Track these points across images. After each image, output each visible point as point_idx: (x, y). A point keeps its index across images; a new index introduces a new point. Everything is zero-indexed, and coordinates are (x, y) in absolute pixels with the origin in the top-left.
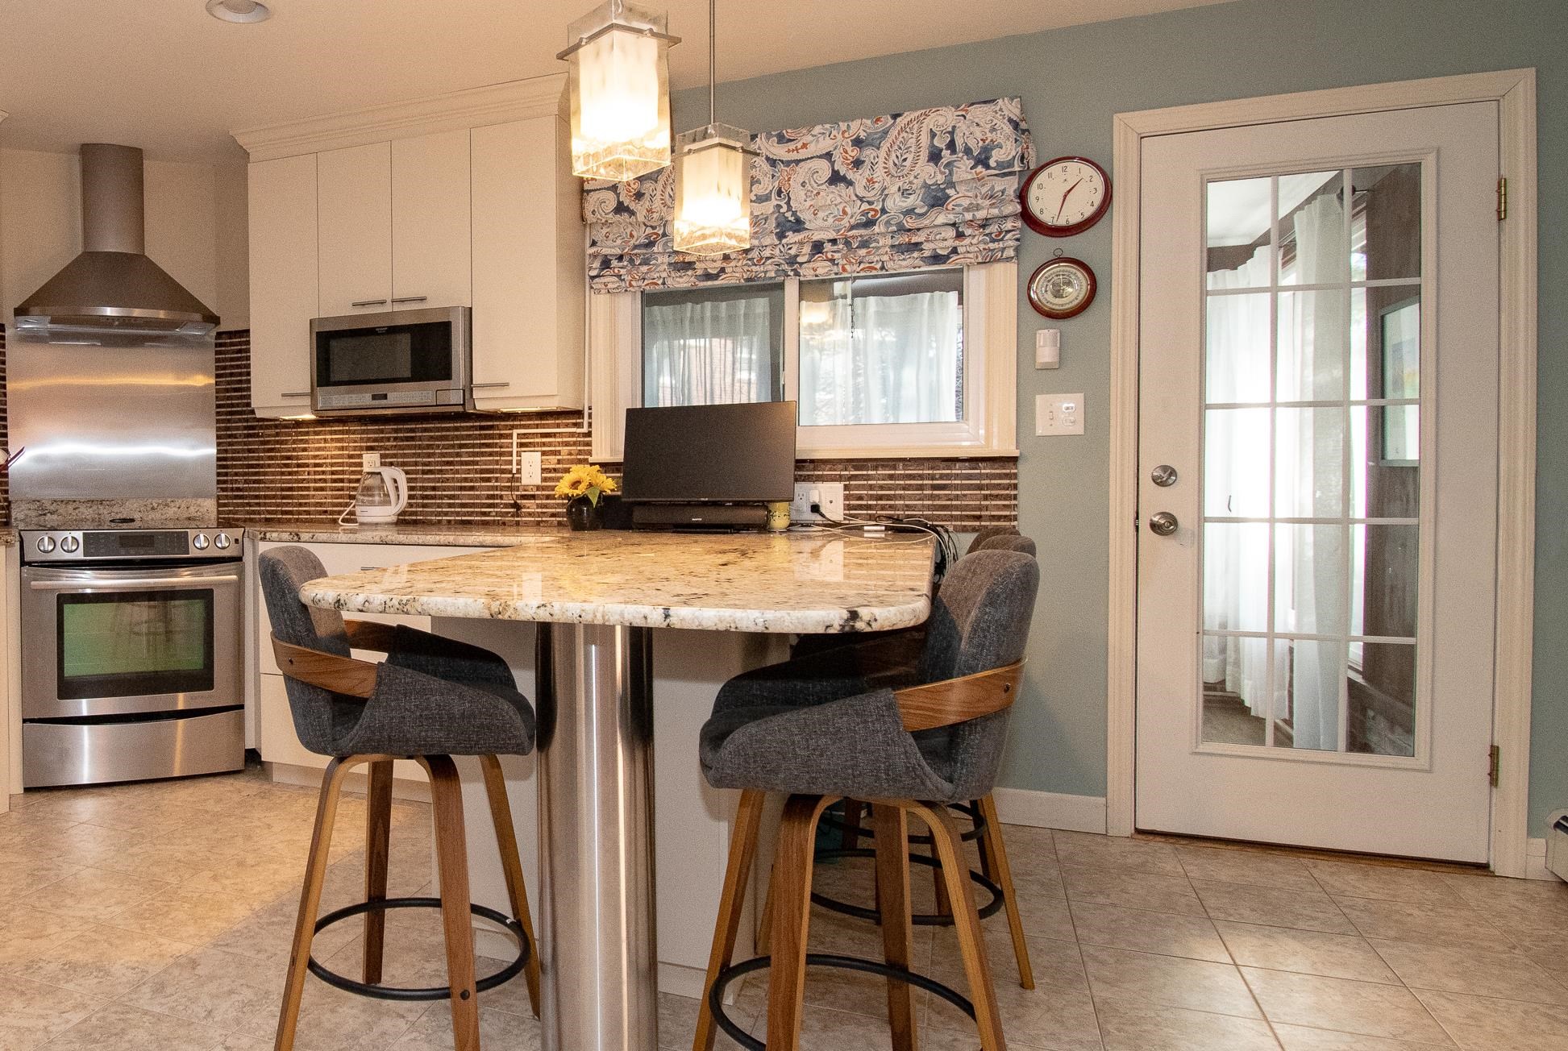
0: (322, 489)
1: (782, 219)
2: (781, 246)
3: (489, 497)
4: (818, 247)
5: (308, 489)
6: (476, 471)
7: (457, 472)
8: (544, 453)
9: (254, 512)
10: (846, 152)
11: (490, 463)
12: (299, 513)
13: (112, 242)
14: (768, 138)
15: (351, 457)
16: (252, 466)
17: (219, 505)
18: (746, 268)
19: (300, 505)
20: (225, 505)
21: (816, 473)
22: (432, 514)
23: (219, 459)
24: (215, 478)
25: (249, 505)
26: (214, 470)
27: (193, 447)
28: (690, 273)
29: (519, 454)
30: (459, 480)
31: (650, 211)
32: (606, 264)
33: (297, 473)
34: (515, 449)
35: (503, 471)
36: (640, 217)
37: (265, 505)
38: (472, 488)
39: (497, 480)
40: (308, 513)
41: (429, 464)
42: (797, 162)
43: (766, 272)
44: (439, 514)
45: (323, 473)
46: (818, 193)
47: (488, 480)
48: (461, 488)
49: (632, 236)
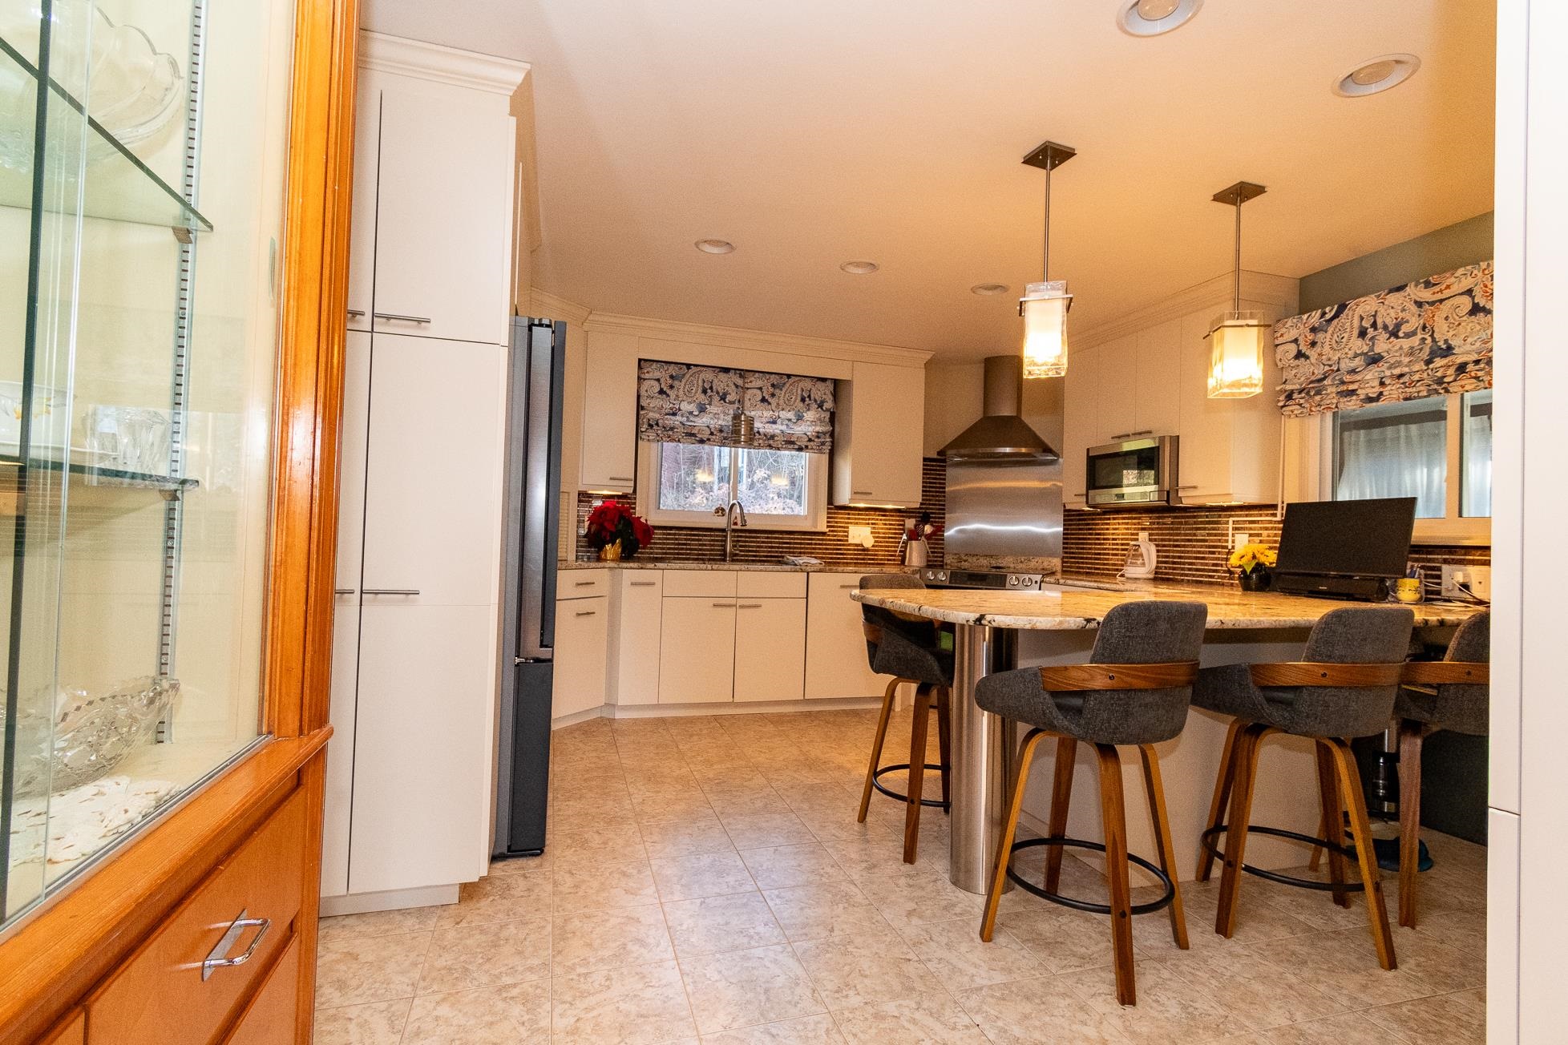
0: (1116, 555)
1: (1435, 348)
2: (1429, 371)
3: (1214, 565)
4: (1462, 368)
5: (1108, 554)
6: (1207, 547)
7: (1194, 547)
8: (1250, 535)
9: (1080, 568)
10: (1486, 286)
11: (1216, 541)
12: (1104, 569)
13: (1007, 410)
14: (1416, 286)
15: (1132, 534)
16: (1080, 539)
17: (1063, 562)
18: (1400, 390)
19: (1104, 564)
20: (1066, 562)
21: (1467, 557)
22: (1178, 574)
23: (1064, 534)
24: (1061, 546)
25: (1078, 563)
26: (1061, 541)
27: (1049, 527)
28: (1354, 398)
29: (1233, 535)
30: (1195, 552)
31: (1320, 355)
32: (1289, 397)
33: (1103, 544)
34: (1230, 532)
35: (1223, 547)
36: (1313, 360)
37: (1087, 563)
38: (1203, 558)
39: (1219, 553)
40: (1108, 569)
41: (1177, 540)
42: (1441, 301)
43: (1419, 392)
44: (1182, 575)
45: (1117, 544)
46: (1459, 324)
47: (1214, 553)
48: (1197, 558)
49: (1313, 373)
